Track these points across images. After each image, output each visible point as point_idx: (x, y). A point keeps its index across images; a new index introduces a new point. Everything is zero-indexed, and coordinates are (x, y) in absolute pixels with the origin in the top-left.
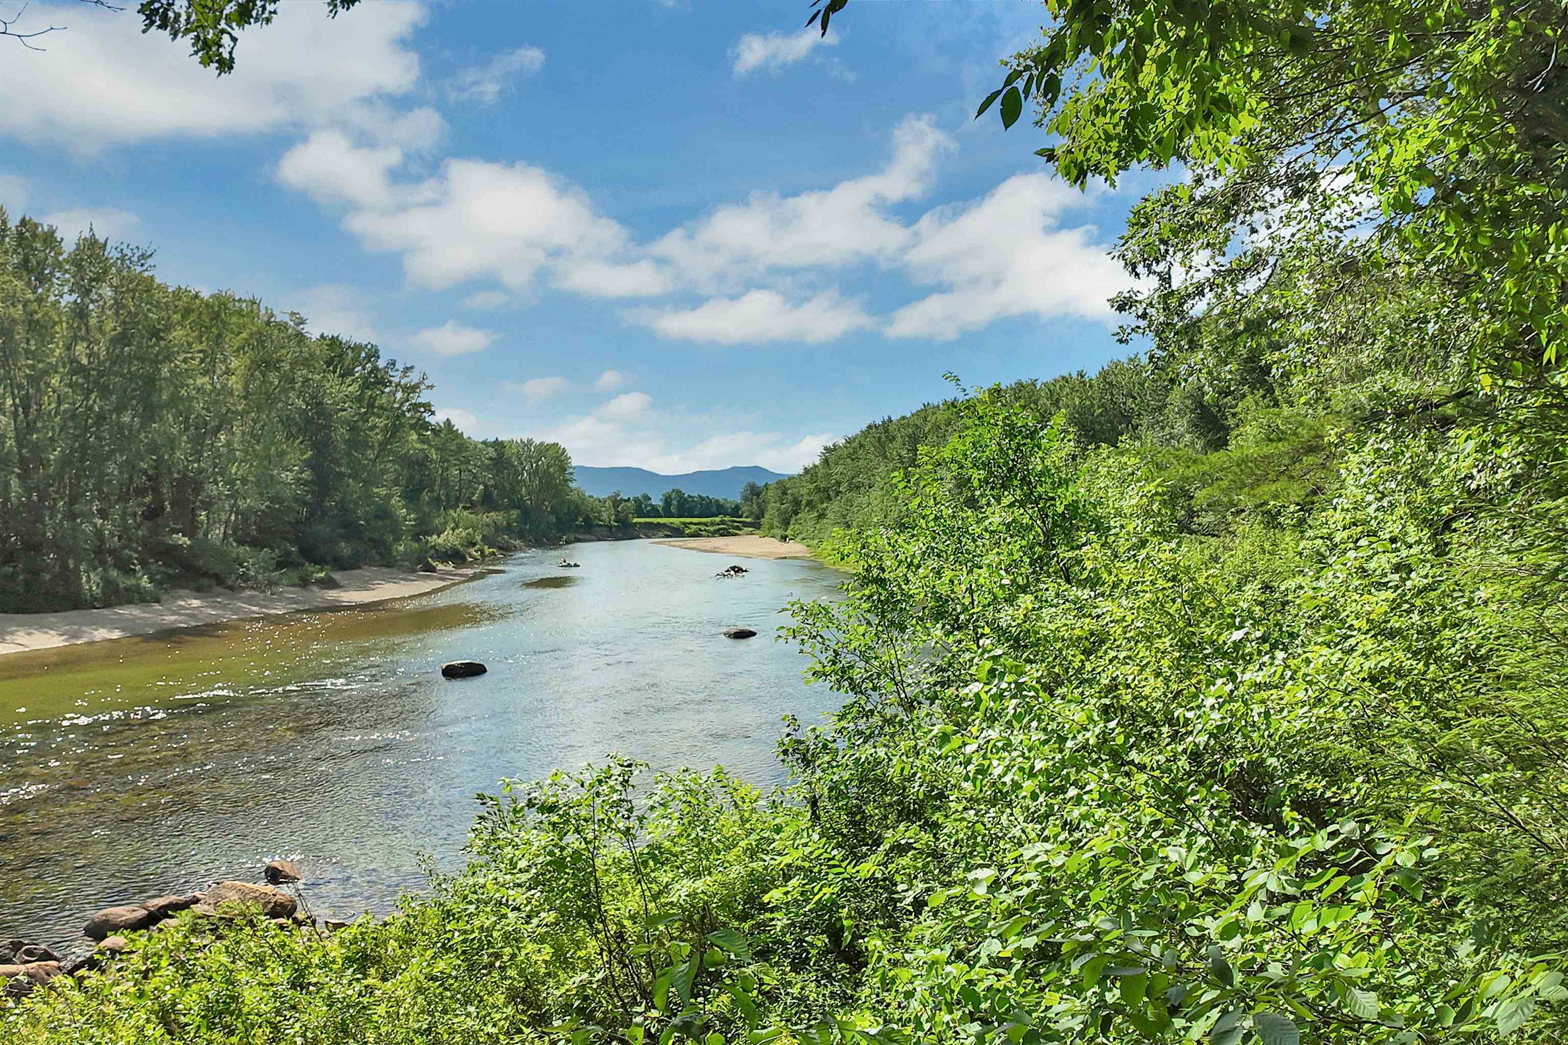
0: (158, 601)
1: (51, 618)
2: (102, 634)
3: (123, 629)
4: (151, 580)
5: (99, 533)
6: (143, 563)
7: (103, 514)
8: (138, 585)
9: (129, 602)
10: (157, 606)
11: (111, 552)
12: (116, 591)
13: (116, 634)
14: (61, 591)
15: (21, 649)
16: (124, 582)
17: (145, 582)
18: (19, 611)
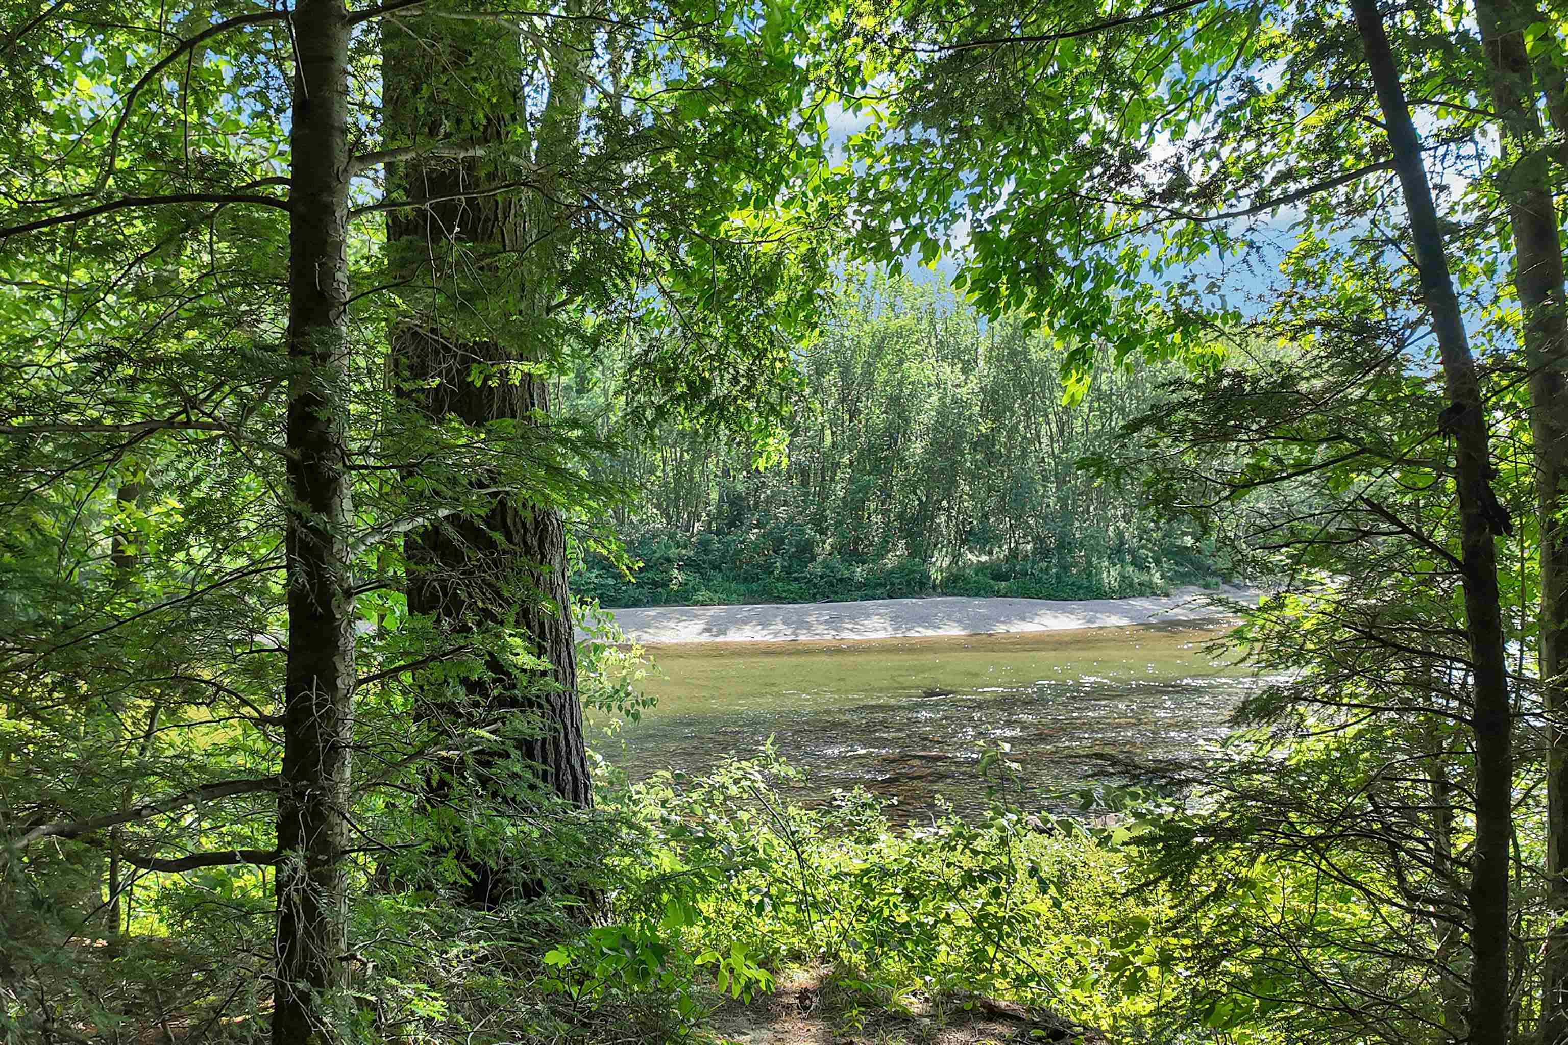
0: (1167, 595)
1: (1074, 605)
2: (1114, 621)
3: (1131, 619)
4: (1163, 577)
5: (1120, 534)
6: (1157, 562)
7: (1126, 518)
8: (1151, 581)
9: (1142, 595)
10: (1164, 600)
11: (1131, 551)
12: (1131, 585)
13: (1124, 622)
14: (1085, 583)
15: (1043, 628)
16: (1138, 577)
17: (1157, 579)
18: (1049, 597)
